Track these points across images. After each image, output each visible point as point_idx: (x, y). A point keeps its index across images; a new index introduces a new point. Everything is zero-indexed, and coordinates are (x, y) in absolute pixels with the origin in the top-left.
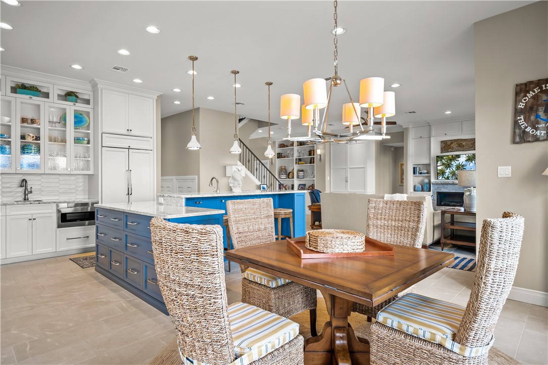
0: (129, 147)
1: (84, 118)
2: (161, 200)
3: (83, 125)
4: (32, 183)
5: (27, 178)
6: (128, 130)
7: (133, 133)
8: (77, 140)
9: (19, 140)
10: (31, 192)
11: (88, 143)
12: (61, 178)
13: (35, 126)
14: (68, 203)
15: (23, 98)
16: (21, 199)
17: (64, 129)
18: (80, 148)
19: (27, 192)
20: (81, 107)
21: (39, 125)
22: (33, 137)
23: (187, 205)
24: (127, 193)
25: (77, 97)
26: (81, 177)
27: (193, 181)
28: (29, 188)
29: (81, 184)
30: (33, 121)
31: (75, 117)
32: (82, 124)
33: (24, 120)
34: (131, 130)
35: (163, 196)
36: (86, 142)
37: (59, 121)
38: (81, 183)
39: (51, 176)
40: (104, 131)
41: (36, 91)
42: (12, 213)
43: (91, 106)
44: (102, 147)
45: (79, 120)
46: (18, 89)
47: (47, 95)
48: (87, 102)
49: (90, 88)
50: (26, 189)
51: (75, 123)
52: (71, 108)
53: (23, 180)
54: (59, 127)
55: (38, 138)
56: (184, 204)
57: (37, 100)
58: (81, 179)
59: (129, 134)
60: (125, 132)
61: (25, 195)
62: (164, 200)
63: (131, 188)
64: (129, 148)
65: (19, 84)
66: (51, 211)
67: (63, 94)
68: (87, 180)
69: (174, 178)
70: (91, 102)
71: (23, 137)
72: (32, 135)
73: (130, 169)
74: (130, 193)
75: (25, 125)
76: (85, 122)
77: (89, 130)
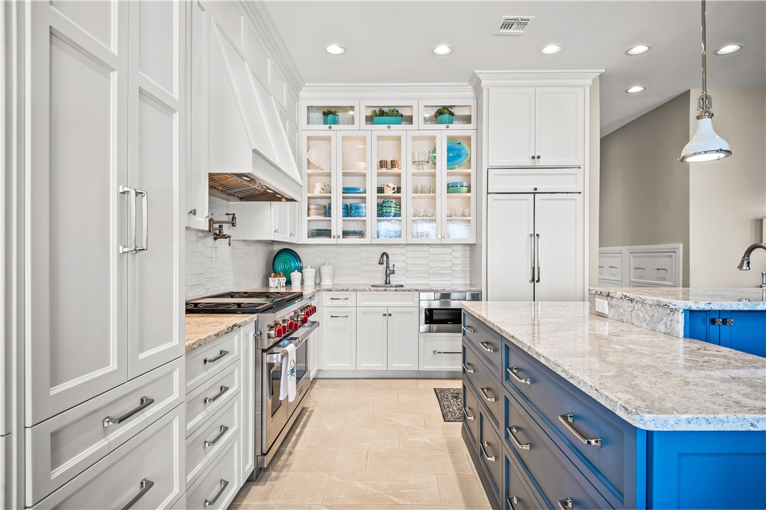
0: (536, 189)
1: (464, 149)
2: (602, 305)
3: (462, 162)
4: (396, 258)
5: (388, 250)
6: (533, 158)
7: (541, 162)
8: (451, 188)
9: (375, 194)
10: (393, 272)
11: (469, 191)
12: (432, 250)
13: (395, 170)
14: (435, 292)
15: (380, 129)
16: (381, 281)
17: (433, 171)
18: (457, 200)
19: (388, 272)
20: (458, 129)
21: (400, 169)
22: (394, 189)
23: (691, 334)
24: (531, 279)
25: (452, 114)
26: (459, 248)
27: (671, 256)
28: (391, 266)
29: (459, 261)
30: (393, 164)
31: (449, 150)
32: (460, 160)
33: (382, 164)
34: (539, 157)
35: (608, 295)
36: (465, 189)
37: (427, 160)
38: (459, 258)
39: (418, 248)
40: (491, 164)
41: (396, 116)
42: (364, 303)
43: (472, 126)
44: (488, 193)
45: (456, 153)
46: (374, 118)
47: (410, 120)
48: (467, 119)
49: (471, 94)
50: (388, 267)
51: (449, 160)
52: (442, 133)
53: (384, 254)
54: (427, 169)
55: (399, 190)
56: (680, 327)
57: (398, 129)
58: (459, 253)
59: (535, 164)
60: (529, 162)
61: (387, 276)
62: (610, 306)
63: (539, 268)
64: (535, 192)
65: (375, 109)
66: (411, 303)
67: (433, 112)
68: (468, 254)
69: (625, 249)
70: (473, 119)
71: (380, 190)
72: (392, 185)
73: (536, 233)
74: (536, 279)
75: (384, 170)
76: (464, 156)
77: (470, 168)
